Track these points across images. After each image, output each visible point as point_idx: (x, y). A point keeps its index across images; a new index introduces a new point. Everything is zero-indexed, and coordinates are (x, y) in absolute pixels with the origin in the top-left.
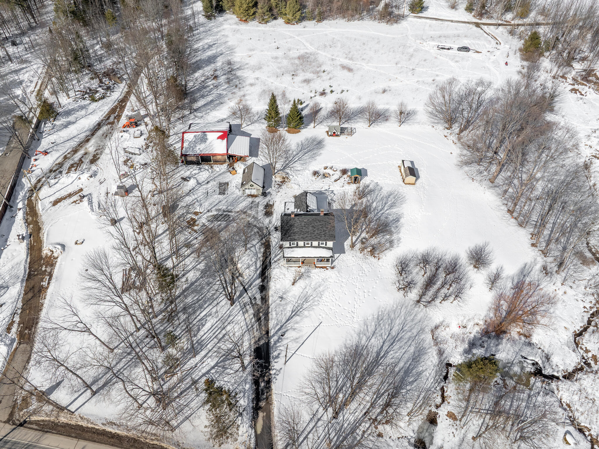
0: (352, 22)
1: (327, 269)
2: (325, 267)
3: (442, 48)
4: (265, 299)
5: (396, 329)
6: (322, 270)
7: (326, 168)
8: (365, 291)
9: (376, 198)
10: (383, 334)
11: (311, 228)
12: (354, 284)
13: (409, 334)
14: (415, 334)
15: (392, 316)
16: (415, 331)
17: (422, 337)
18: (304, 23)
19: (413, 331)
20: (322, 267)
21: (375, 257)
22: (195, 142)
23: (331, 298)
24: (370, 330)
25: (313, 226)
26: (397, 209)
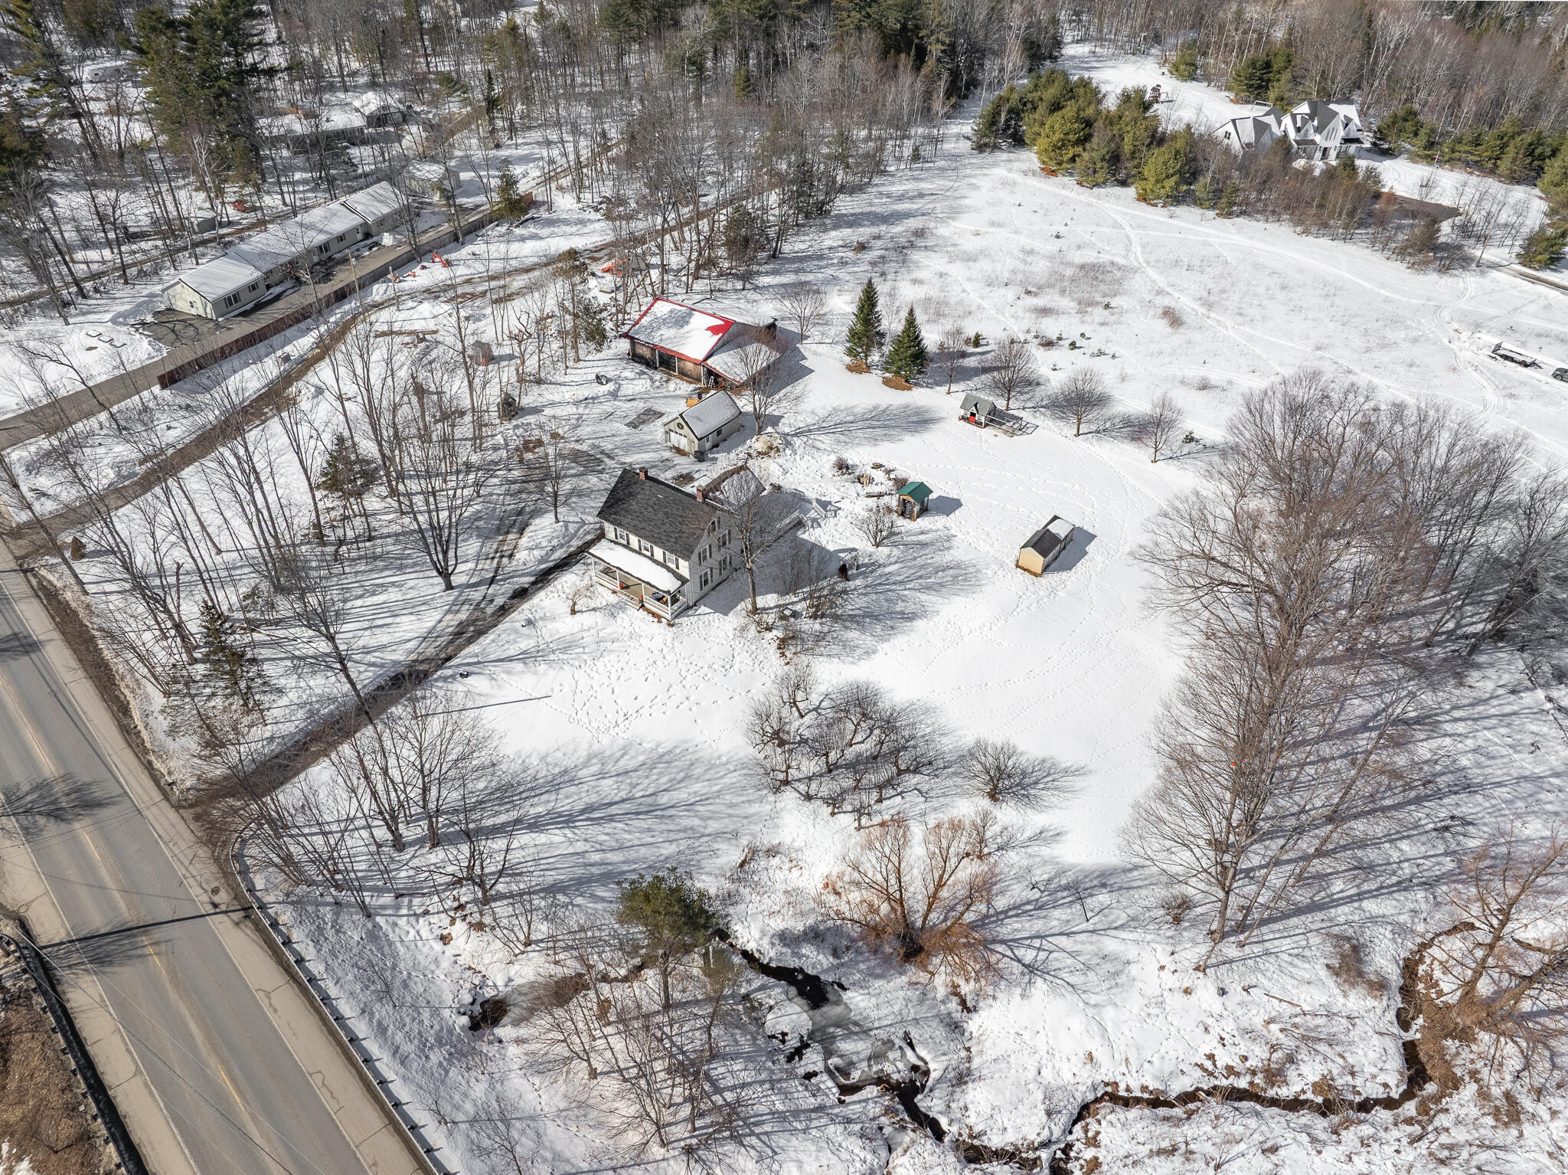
0: (1310, 239)
1: (660, 622)
2: (659, 617)
3: (1506, 358)
4: (503, 611)
5: (681, 795)
6: (650, 618)
7: (877, 466)
8: (692, 698)
9: (915, 559)
10: (640, 787)
11: (661, 515)
12: (684, 674)
13: (697, 822)
14: (709, 831)
15: (698, 771)
16: (713, 826)
17: (716, 846)
18: (1182, 210)
19: (709, 822)
20: (654, 614)
21: (783, 654)
22: (664, 322)
23: (613, 671)
24: (622, 763)
25: (666, 513)
26: (934, 599)
